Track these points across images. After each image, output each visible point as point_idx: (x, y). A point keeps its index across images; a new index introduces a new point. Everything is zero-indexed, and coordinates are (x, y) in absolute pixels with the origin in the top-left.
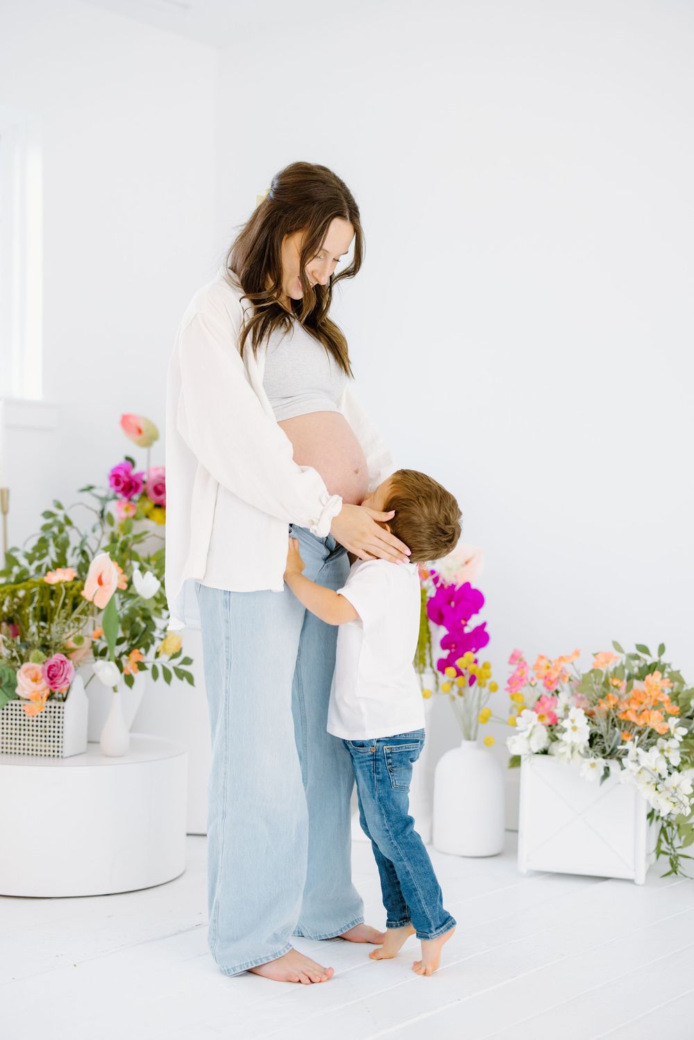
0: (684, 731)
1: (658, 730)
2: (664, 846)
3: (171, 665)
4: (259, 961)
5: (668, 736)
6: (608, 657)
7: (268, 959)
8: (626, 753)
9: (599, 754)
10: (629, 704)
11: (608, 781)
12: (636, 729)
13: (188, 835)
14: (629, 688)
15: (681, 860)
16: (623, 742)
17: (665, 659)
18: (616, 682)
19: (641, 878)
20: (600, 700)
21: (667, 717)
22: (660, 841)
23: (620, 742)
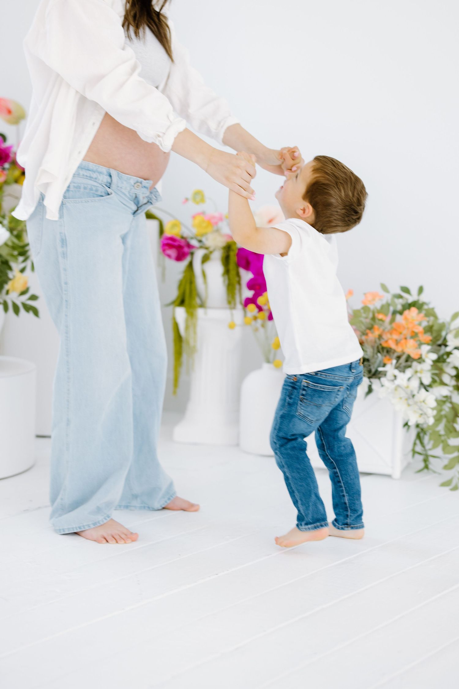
0: (434, 356)
1: (412, 355)
2: (419, 448)
3: (20, 300)
4: (82, 527)
5: (420, 360)
6: (375, 296)
7: (89, 527)
8: (385, 374)
9: (365, 374)
10: (391, 334)
11: (371, 396)
12: (396, 355)
13: (38, 436)
14: (393, 321)
15: (431, 460)
16: (384, 365)
17: (423, 298)
18: (380, 316)
19: (397, 474)
20: (368, 331)
21: (420, 344)
22: (415, 444)
23: (382, 364)
